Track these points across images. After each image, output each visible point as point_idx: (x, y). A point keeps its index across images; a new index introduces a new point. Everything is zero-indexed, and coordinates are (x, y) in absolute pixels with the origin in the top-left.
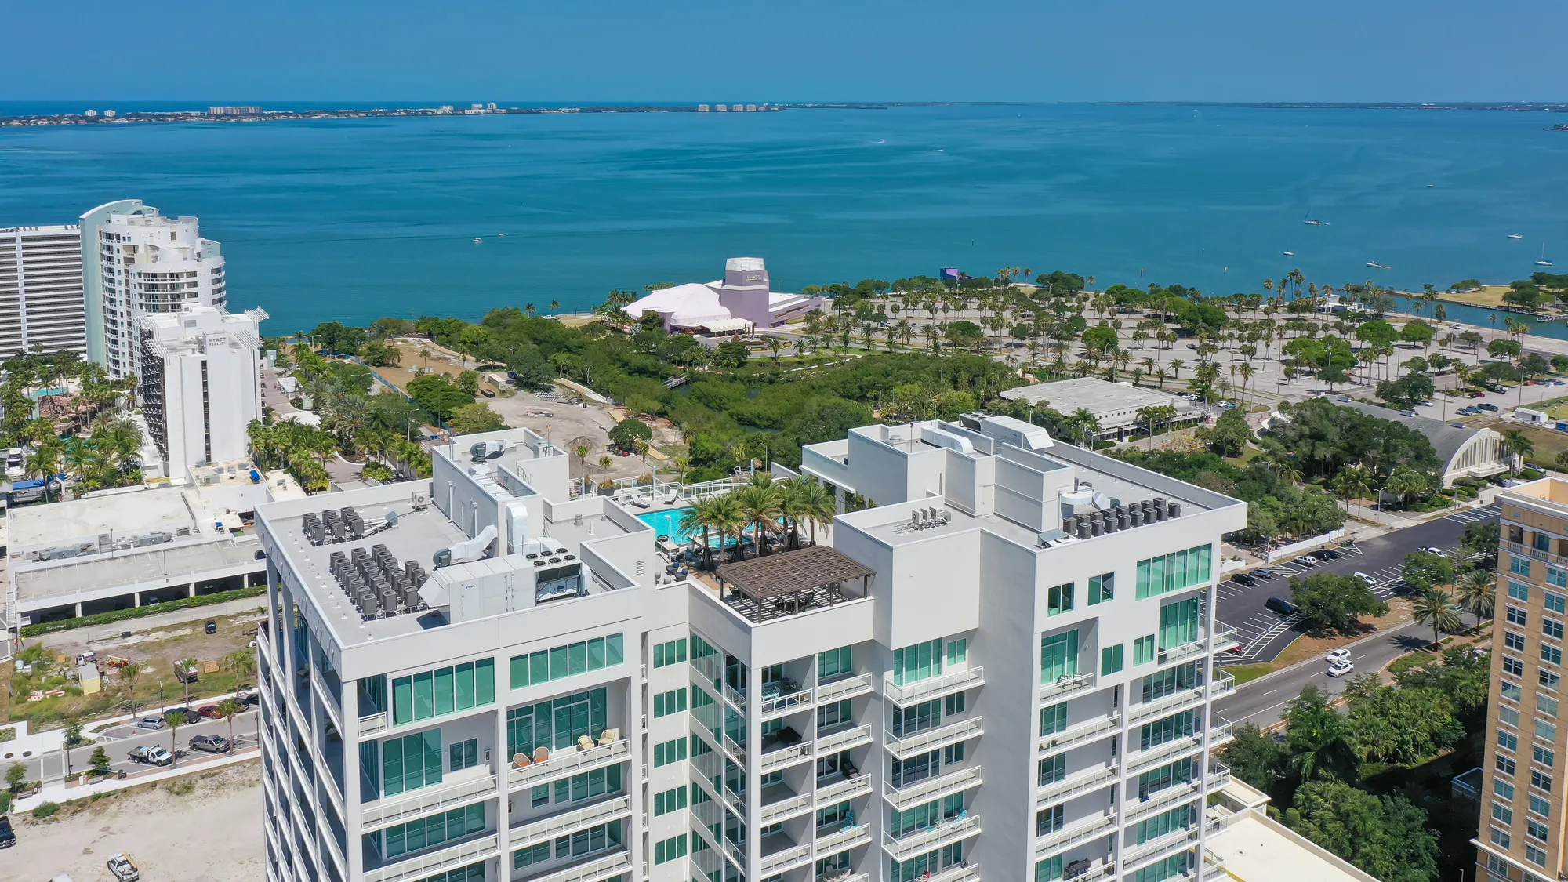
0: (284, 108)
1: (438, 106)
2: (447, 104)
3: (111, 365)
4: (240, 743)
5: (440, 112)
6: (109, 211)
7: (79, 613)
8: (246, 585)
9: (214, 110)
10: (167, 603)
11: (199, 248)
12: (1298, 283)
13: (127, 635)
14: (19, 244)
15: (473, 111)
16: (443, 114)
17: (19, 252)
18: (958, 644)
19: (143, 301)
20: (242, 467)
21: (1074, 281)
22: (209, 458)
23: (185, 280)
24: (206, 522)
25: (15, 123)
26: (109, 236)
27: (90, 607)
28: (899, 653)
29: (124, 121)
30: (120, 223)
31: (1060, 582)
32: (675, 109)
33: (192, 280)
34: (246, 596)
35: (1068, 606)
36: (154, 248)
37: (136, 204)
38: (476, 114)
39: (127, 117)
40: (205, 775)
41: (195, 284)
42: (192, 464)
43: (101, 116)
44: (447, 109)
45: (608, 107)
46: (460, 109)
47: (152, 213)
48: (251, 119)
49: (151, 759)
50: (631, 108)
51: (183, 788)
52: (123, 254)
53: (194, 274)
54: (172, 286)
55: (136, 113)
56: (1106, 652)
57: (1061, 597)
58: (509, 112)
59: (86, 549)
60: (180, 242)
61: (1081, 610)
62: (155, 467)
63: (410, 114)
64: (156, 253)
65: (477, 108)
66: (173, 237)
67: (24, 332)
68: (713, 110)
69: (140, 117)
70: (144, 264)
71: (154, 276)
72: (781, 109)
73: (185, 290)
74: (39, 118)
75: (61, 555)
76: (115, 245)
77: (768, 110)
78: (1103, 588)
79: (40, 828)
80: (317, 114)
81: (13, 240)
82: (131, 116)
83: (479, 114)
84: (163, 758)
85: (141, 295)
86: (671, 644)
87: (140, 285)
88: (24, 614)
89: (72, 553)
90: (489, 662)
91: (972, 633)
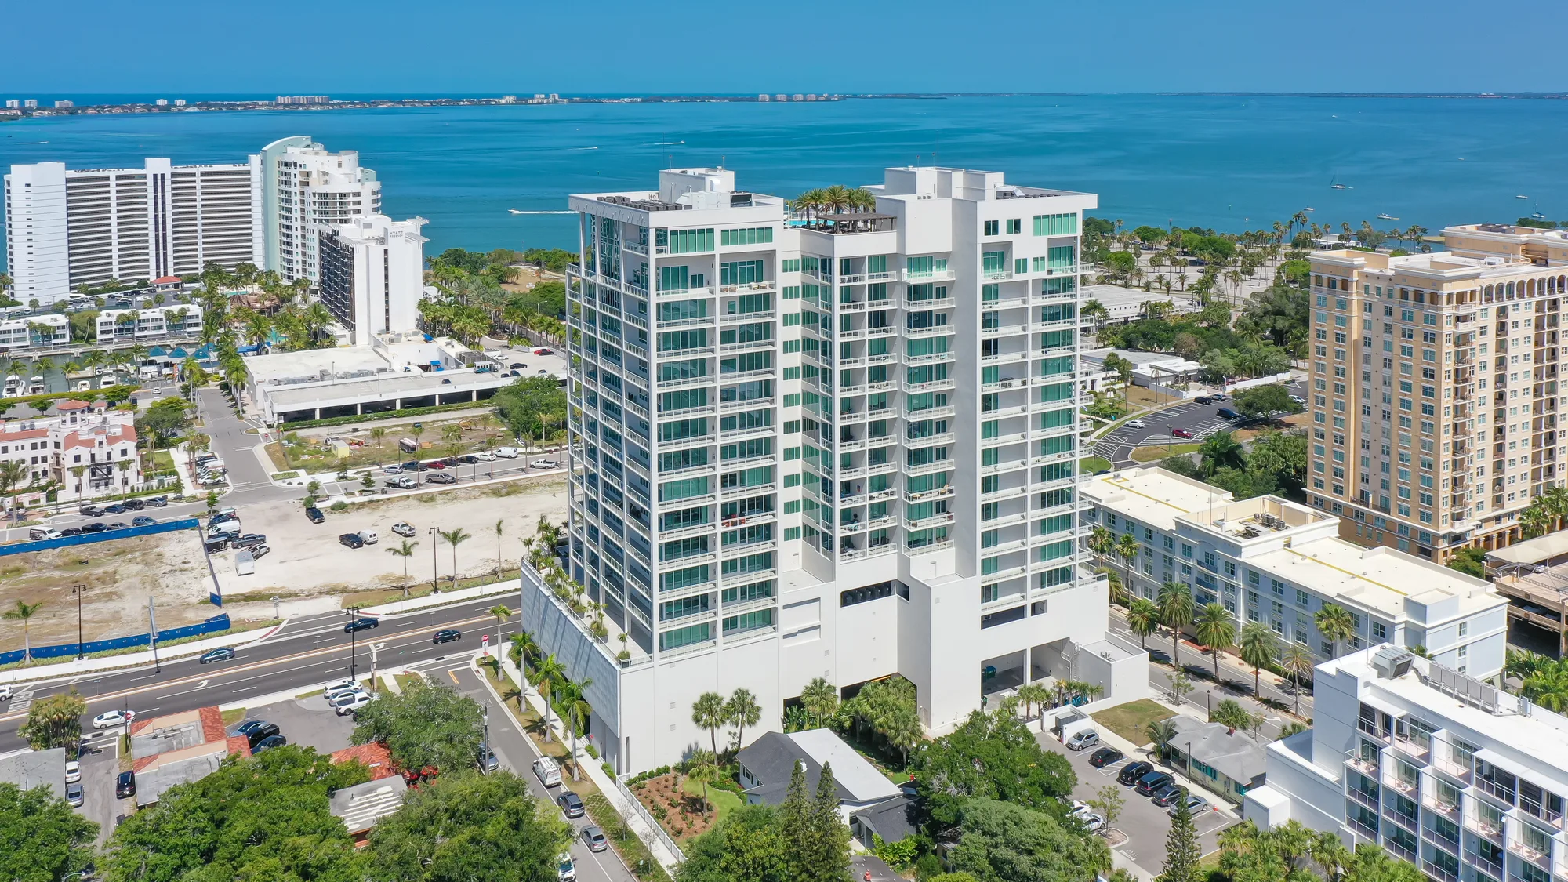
0: (351, 99)
1: (501, 97)
2: (509, 95)
3: (285, 272)
4: (461, 479)
5: (503, 101)
6: (285, 145)
7: (318, 417)
8: (437, 403)
9: (281, 100)
10: (380, 414)
11: (359, 175)
12: (1303, 224)
13: (356, 430)
14: (198, 178)
15: (535, 101)
16: (507, 104)
17: (198, 185)
18: (942, 260)
19: (316, 216)
20: (415, 334)
21: (1105, 225)
22: (387, 328)
23: (351, 199)
24: (398, 367)
25: (90, 111)
26: (286, 164)
27: (327, 413)
28: (910, 259)
29: (196, 109)
30: (294, 153)
31: (991, 219)
32: (736, 99)
33: (357, 199)
34: (438, 411)
35: (996, 232)
36: (325, 174)
37: (306, 139)
38: (539, 104)
39: (198, 106)
40: (441, 493)
41: (359, 203)
42: (374, 333)
43: (171, 105)
44: (511, 99)
45: (670, 98)
46: (522, 99)
47: (319, 147)
48: (319, 108)
49: (402, 484)
50: (692, 98)
51: (431, 499)
52: (299, 178)
53: (358, 194)
54: (341, 203)
55: (206, 102)
56: (1018, 261)
57: (991, 228)
58: (571, 101)
59: (312, 378)
60: (346, 169)
61: (1003, 236)
62: (344, 336)
63: (474, 104)
64: (326, 178)
65: (539, 98)
66: (340, 165)
67: (200, 253)
68: (773, 99)
69: (210, 106)
70: (317, 186)
71: (326, 195)
72: (840, 99)
73: (351, 207)
74: (113, 107)
75: (294, 382)
76: (293, 171)
77: (828, 100)
78: (1016, 226)
79: (337, 516)
80: (383, 103)
81: (194, 174)
82: (201, 105)
83: (542, 103)
84: (411, 483)
85: (315, 212)
86: (791, 261)
87: (314, 203)
88: (280, 415)
89: (302, 380)
90: (711, 231)
91: (948, 254)
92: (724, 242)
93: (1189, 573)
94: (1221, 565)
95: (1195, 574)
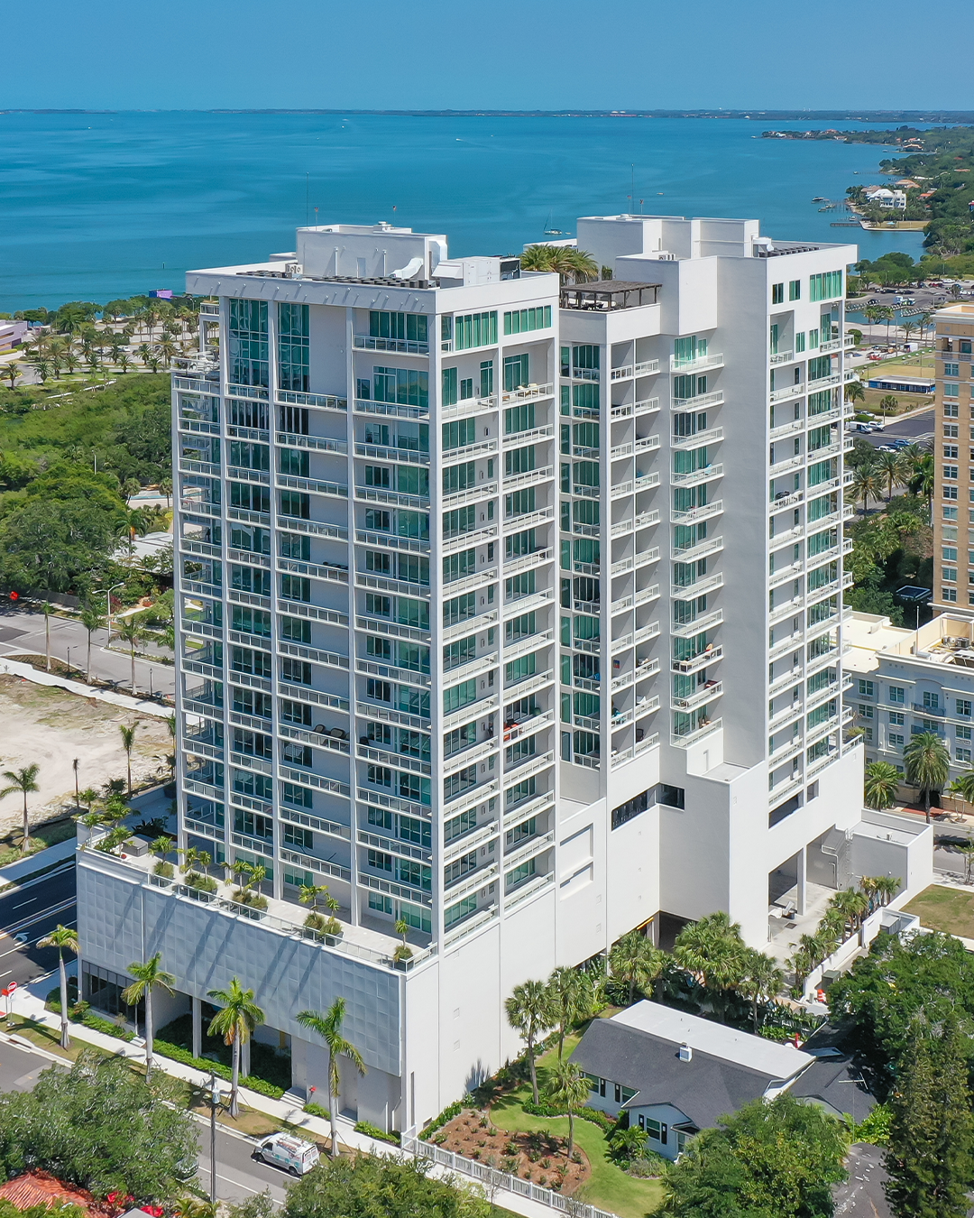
18: (703, 340)
35: (781, 298)
56: (798, 336)
57: (778, 293)
61: (786, 304)
90: (494, 314)
91: (712, 332)
92: (508, 331)
93: (901, 722)
94: (950, 706)
95: (909, 722)
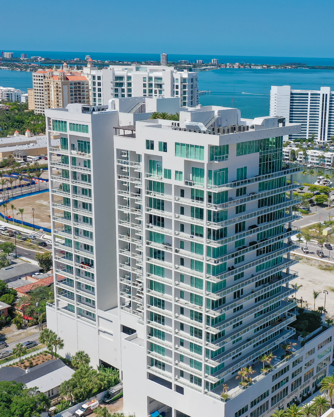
31: (149, 139)
56: (165, 170)
61: (156, 152)
90: (65, 122)
92: (70, 129)
